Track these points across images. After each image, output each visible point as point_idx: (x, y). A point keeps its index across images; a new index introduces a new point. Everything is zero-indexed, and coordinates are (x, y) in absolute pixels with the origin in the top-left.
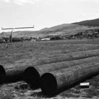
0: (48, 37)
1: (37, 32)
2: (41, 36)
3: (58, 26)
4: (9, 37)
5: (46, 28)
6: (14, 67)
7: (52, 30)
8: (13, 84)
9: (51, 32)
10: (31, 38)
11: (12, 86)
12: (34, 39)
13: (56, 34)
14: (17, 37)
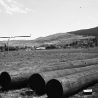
0: (43, 46)
1: (32, 41)
2: (37, 45)
3: (53, 35)
4: (4, 46)
5: (41, 37)
6: (19, 74)
7: (47, 39)
8: (18, 91)
9: (46, 41)
10: (26, 47)
11: (17, 93)
12: (29, 48)
13: (52, 44)
14: (12, 46)
